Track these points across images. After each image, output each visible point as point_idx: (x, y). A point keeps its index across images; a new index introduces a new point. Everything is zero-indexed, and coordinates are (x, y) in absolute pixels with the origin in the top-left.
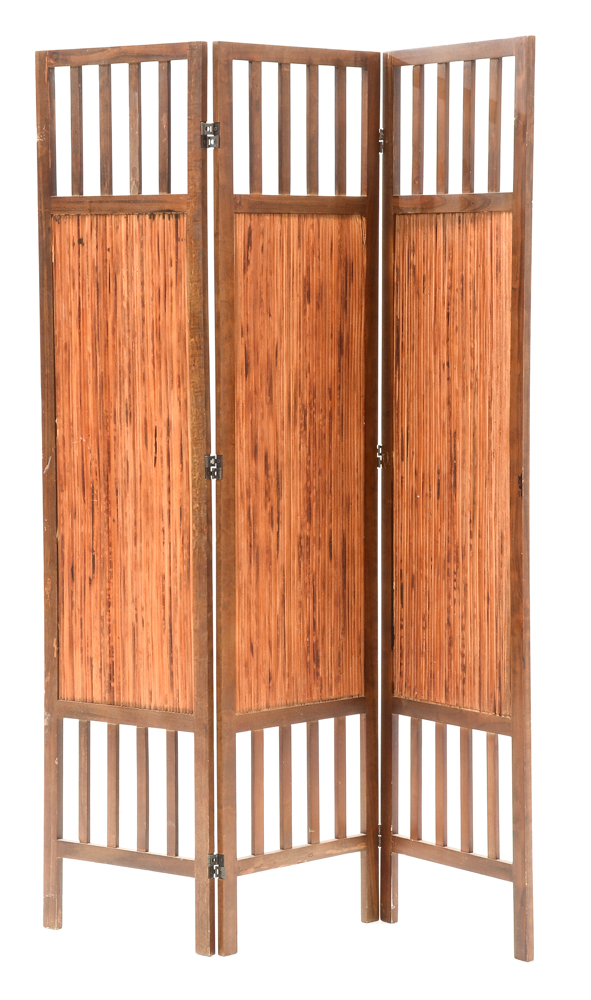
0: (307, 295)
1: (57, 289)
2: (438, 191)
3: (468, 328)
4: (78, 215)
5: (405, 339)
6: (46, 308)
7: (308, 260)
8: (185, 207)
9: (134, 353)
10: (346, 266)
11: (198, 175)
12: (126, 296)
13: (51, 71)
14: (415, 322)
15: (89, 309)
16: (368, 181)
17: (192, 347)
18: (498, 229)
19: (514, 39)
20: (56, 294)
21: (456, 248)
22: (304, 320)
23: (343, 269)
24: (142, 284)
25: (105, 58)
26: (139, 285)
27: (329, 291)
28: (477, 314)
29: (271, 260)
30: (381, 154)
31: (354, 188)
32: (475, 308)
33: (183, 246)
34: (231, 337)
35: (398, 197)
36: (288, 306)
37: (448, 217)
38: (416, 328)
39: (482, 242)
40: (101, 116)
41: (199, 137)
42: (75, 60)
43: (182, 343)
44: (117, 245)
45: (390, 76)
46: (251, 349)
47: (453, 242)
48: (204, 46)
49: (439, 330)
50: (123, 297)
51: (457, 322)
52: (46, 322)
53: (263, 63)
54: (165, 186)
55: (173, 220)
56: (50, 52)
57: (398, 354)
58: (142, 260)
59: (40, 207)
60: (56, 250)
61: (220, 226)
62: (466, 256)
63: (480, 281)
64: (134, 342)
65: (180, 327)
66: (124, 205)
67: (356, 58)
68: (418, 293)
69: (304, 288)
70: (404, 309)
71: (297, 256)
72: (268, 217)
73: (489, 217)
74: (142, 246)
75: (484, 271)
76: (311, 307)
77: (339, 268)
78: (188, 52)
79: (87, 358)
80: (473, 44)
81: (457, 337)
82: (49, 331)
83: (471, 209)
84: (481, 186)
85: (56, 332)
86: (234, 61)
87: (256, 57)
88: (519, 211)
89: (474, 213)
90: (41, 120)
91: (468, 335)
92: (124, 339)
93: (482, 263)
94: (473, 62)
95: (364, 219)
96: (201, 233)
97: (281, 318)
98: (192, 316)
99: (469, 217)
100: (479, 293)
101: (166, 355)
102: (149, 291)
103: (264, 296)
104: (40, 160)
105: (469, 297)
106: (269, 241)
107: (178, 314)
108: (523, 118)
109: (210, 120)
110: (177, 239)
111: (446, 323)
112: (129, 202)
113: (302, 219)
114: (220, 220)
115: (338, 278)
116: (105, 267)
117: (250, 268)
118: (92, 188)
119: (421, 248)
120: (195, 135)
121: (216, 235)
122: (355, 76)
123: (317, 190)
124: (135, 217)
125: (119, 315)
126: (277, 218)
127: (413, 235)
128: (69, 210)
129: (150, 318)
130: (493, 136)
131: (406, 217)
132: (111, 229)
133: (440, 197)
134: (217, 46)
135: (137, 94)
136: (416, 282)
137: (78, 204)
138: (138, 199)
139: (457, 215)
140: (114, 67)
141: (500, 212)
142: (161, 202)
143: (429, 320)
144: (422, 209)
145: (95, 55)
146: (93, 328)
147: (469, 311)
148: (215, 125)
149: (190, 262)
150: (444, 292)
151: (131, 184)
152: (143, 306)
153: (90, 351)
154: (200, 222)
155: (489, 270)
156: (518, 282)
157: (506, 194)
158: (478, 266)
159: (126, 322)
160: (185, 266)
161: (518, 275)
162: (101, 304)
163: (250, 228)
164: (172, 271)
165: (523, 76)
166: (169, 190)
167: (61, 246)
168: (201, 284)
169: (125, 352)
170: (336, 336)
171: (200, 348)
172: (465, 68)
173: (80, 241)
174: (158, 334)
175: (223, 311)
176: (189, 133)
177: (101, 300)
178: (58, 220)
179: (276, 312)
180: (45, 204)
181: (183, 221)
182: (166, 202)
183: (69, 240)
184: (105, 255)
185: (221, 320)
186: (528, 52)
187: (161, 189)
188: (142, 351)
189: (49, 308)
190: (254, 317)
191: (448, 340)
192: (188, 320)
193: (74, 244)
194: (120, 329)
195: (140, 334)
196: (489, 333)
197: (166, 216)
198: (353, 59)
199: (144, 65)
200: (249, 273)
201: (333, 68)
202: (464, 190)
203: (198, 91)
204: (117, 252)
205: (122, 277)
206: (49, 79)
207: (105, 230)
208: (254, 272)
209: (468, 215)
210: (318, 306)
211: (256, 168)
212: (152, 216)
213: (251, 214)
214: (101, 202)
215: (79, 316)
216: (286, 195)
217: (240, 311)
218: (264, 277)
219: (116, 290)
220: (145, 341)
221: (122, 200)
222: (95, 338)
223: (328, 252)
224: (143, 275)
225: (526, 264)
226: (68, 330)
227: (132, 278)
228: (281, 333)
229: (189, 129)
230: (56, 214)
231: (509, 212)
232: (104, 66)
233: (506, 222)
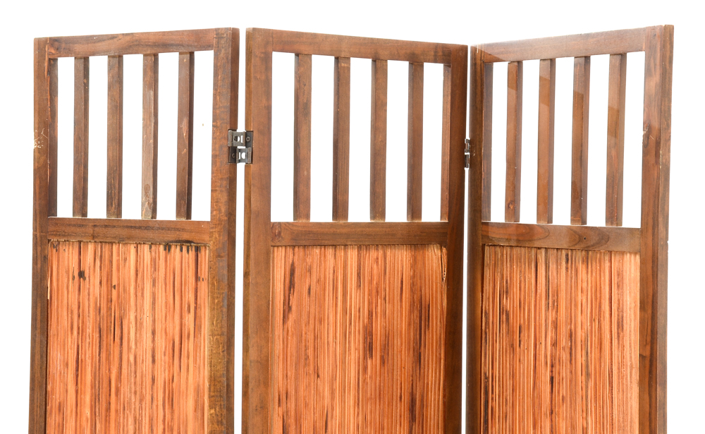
0: (369, 348)
1: (52, 332)
2: (538, 219)
3: (579, 400)
4: (80, 242)
5: (495, 404)
6: (38, 357)
7: (370, 303)
8: (206, 237)
9: (140, 423)
10: (421, 310)
11: (224, 198)
12: (133, 347)
13: (53, 63)
14: (509, 383)
15: (89, 361)
16: (450, 202)
17: (211, 422)
18: (620, 274)
19: (644, 29)
20: (51, 339)
21: (563, 295)
22: (364, 381)
23: (416, 313)
24: (154, 333)
25: (118, 48)
26: (149, 334)
27: (397, 342)
28: (591, 384)
29: (321, 306)
30: (467, 170)
31: (432, 212)
32: (588, 375)
33: (204, 287)
34: (263, 407)
35: (487, 224)
36: (343, 362)
37: (552, 253)
38: (509, 391)
39: (597, 291)
40: (109, 119)
41: (226, 149)
42: (81, 50)
43: (199, 414)
44: (124, 282)
45: (479, 74)
46: (292, 421)
47: (558, 286)
48: (235, 34)
49: (540, 397)
50: (129, 348)
51: (563, 390)
52: (38, 375)
53: (313, 56)
54: (184, 209)
55: (192, 253)
56: (50, 39)
57: (486, 422)
58: (154, 303)
59: (35, 229)
60: (52, 284)
61: (252, 263)
62: (576, 305)
63: (595, 339)
64: (141, 408)
65: (198, 391)
66: (134, 232)
67: (436, 52)
68: (512, 346)
69: (365, 339)
70: (496, 363)
71: (356, 299)
72: (317, 251)
73: (607, 258)
74: (154, 285)
75: (600, 327)
76: (374, 363)
77: (411, 312)
78: (215, 41)
79: (84, 423)
80: (588, 36)
81: (563, 410)
82: (41, 387)
83: (583, 245)
84: (596, 217)
85: (49, 388)
86: (274, 53)
87: (304, 49)
88: (650, 254)
89: (587, 251)
90: (39, 123)
91: (579, 408)
92: (129, 403)
93: (597, 317)
94: (587, 58)
95: (444, 250)
96: (225, 272)
97: (333, 379)
98: (213, 379)
99: (579, 255)
100: (594, 355)
101: (179, 428)
102: (161, 343)
103: (310, 352)
104: (37, 172)
105: (580, 359)
106: (318, 281)
107: (196, 376)
108: (655, 132)
109: (241, 128)
110: (197, 279)
111: (548, 390)
112: (140, 228)
113: (363, 252)
114: (252, 255)
115: (409, 325)
116: (109, 309)
117: (292, 317)
118: (97, 209)
119: (516, 290)
120: (221, 147)
121: (246, 275)
122: (434, 74)
123: (383, 215)
124: (146, 247)
125: (124, 371)
126: (330, 251)
127: (506, 272)
128: (69, 235)
129: (161, 378)
130: (614, 153)
131: (498, 249)
132: (118, 261)
133: (542, 227)
134: (252, 34)
135: (152, 93)
136: (510, 332)
137: (81, 228)
138: (151, 224)
139: (564, 252)
140: (126, 58)
141: (623, 253)
142: (178, 230)
143: (526, 382)
144: (518, 241)
145: (103, 43)
146: (93, 386)
147: (581, 379)
148: (247, 134)
149: (212, 309)
150: (546, 349)
151: (143, 205)
152: (154, 361)
153: (89, 414)
154: (225, 259)
155: (607, 327)
156: (648, 348)
157: (631, 231)
158: (592, 320)
159: (133, 380)
160: (206, 313)
161: (649, 339)
162: (104, 355)
163: (293, 264)
164: (189, 319)
165: (656, 78)
166: (188, 215)
167: (58, 280)
168: (224, 338)
169: (131, 420)
170: (406, 398)
171: (221, 422)
172: (575, 65)
173: (81, 274)
174: (170, 400)
175: (253, 374)
176: (214, 144)
177: (104, 350)
178: (56, 247)
179: (326, 372)
180: (41, 227)
181: (205, 255)
182: (183, 230)
183: (68, 272)
184: (109, 294)
185: (251, 385)
186: (663, 46)
187: (178, 213)
188: (151, 420)
189: (42, 357)
190: (296, 379)
191: (552, 413)
192: (207, 384)
193: (74, 278)
194: (125, 389)
195: (148, 398)
196: (607, 410)
197: (185, 248)
198: (432, 53)
199: (161, 56)
200: (290, 323)
201: (407, 63)
202: (572, 221)
203: (226, 91)
204: (125, 290)
205: (129, 323)
206: (49, 72)
207: (111, 262)
208: (298, 322)
209: (579, 253)
210: (383, 361)
211: (302, 188)
212: (168, 247)
213: (294, 247)
214: (106, 226)
215: (77, 370)
216: (342, 222)
217: (278, 372)
218: (311, 326)
219: (121, 339)
220: (154, 407)
221: (132, 225)
222: (96, 399)
223: (397, 291)
224: (154, 321)
225: (659, 325)
226: (62, 386)
227: (141, 324)
228: (333, 398)
229: (214, 138)
230: (54, 239)
231: (636, 254)
232: (113, 57)
233: (631, 267)
